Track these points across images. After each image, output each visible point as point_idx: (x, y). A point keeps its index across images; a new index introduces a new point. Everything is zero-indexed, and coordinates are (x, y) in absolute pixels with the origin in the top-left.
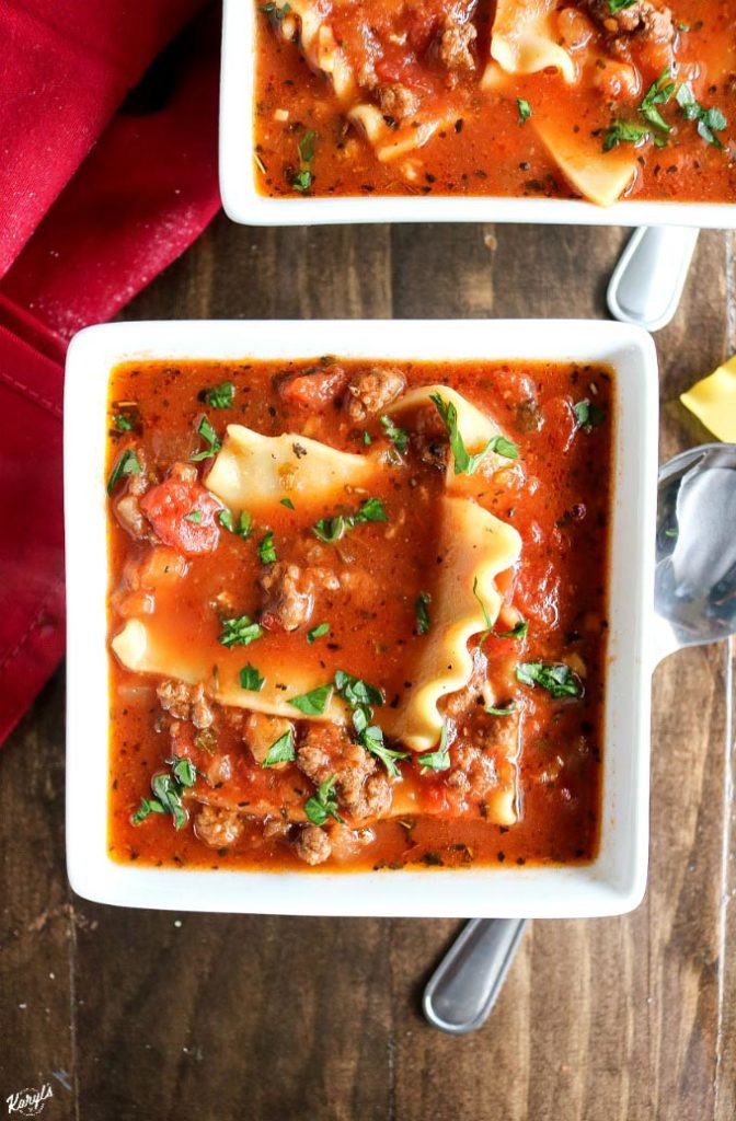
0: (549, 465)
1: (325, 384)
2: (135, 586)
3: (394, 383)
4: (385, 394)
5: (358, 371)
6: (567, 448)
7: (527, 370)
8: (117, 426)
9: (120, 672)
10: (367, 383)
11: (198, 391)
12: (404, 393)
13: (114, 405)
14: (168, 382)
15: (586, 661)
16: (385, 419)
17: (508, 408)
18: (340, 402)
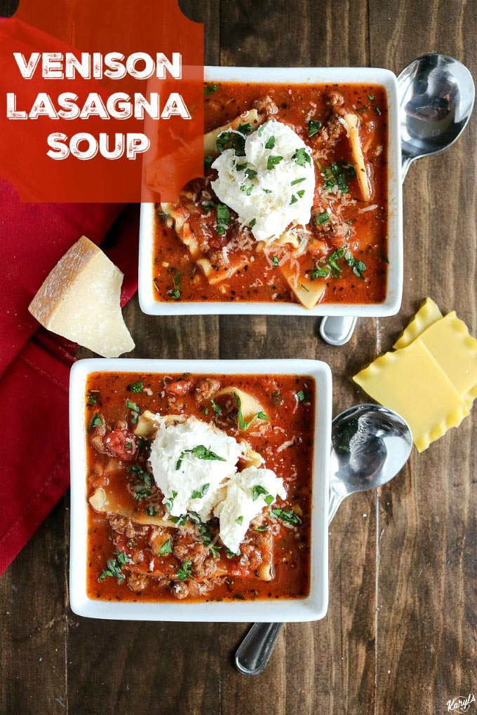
0: (285, 420)
1: (186, 385)
2: (101, 474)
3: (216, 385)
4: (212, 391)
5: (200, 380)
6: (294, 412)
7: (276, 378)
8: (90, 401)
9: (93, 513)
10: (204, 386)
11: (126, 386)
12: (220, 390)
13: (89, 391)
14: (113, 382)
15: (302, 508)
16: (212, 401)
17: (267, 396)
18: (192, 392)
